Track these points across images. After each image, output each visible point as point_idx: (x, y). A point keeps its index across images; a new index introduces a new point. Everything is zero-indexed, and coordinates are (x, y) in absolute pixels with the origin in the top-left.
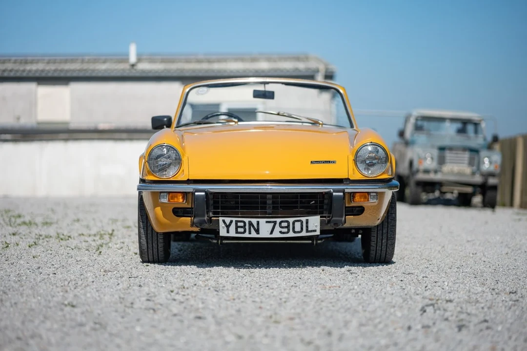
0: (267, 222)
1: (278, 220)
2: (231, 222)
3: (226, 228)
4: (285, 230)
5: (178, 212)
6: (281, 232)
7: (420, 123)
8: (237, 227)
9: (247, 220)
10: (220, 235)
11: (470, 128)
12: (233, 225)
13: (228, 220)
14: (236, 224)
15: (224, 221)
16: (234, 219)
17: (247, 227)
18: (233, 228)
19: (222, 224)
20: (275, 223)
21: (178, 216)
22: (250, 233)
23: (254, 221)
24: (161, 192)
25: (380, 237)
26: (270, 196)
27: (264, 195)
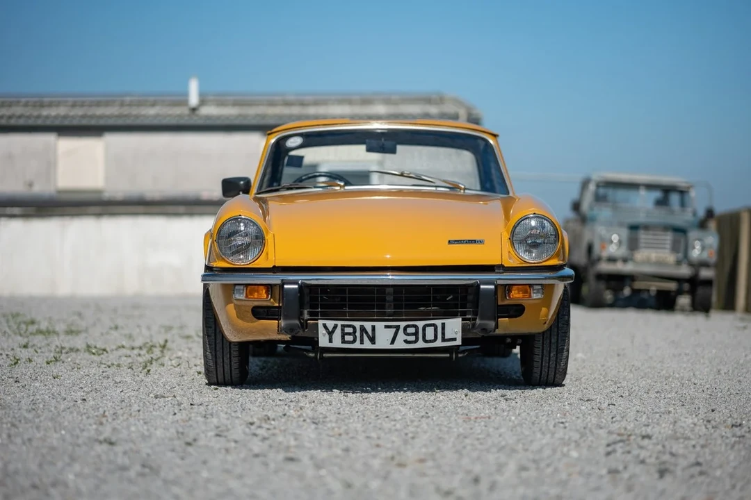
0: (387, 327)
1: (402, 324)
2: (336, 326)
3: (327, 336)
4: (412, 338)
5: (259, 312)
6: (406, 341)
7: (602, 191)
8: (343, 334)
9: (357, 324)
10: (320, 346)
11: (675, 198)
12: (338, 331)
13: (330, 324)
14: (343, 330)
15: (325, 326)
16: (340, 323)
17: (358, 334)
18: (337, 335)
19: (322, 330)
20: (398, 328)
21: (259, 319)
22: (362, 342)
23: (368, 325)
24: (235, 285)
25: (546, 349)
26: (391, 290)
27: (382, 288)
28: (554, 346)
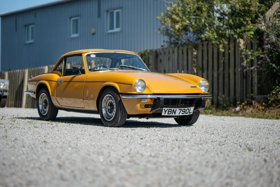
0: (179, 110)
1: (182, 109)
2: (167, 109)
3: (165, 112)
4: (183, 113)
5: (147, 106)
6: (182, 114)
8: (169, 112)
9: (172, 109)
10: (162, 115)
12: (168, 111)
13: (166, 109)
14: (169, 110)
15: (165, 109)
16: (168, 109)
17: (172, 112)
18: (167, 112)
19: (164, 111)
20: (181, 110)
21: (146, 108)
22: (172, 114)
23: (175, 109)
24: (141, 98)
25: (196, 114)
26: (181, 100)
27: (179, 99)
28: (197, 114)
